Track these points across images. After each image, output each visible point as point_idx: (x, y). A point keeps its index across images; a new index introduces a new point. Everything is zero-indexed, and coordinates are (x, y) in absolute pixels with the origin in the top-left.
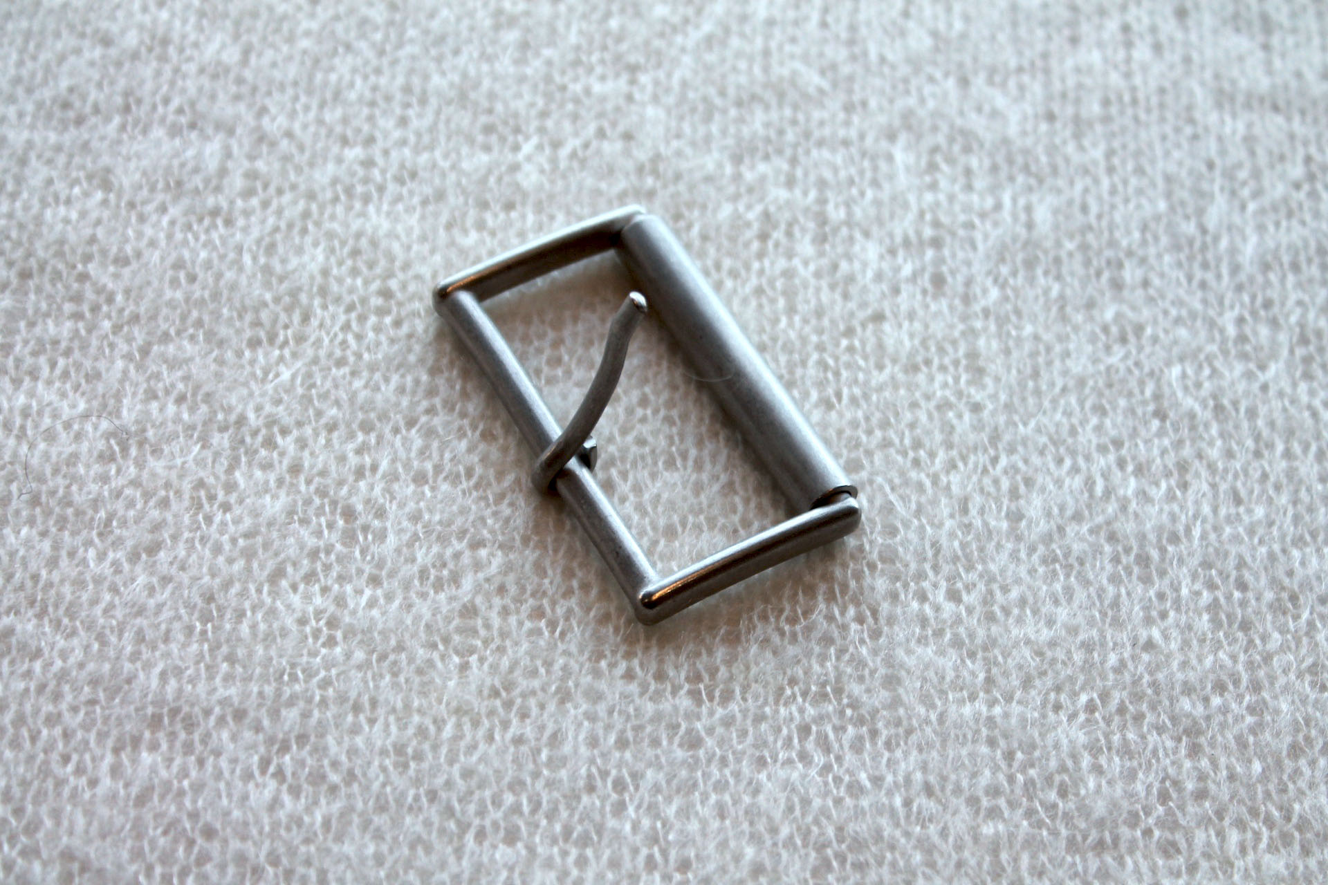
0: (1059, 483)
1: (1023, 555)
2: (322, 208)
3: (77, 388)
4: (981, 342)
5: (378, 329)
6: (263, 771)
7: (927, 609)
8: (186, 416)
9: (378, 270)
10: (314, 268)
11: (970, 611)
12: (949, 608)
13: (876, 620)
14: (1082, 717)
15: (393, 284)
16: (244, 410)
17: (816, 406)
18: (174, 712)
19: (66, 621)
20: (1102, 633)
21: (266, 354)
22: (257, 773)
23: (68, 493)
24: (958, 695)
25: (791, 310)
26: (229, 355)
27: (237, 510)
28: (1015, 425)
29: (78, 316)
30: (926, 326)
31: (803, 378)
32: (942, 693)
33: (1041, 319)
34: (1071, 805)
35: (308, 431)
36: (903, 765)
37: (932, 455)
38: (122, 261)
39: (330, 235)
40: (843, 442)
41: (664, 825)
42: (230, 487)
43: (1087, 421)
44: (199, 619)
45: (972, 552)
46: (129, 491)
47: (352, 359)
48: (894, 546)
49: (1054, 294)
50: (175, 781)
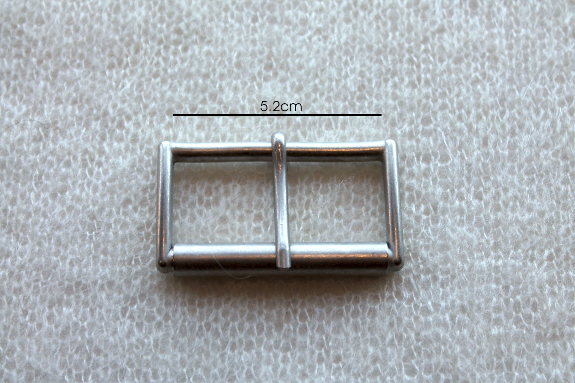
0: (537, 125)
1: (516, 170)
3: (21, 98)
4: (497, 42)
5: (175, 53)
6: (124, 315)
7: (463, 203)
8: (77, 112)
9: (174, 18)
10: (140, 19)
11: (486, 205)
12: (475, 203)
13: (436, 213)
14: (546, 263)
15: (182, 25)
16: (107, 107)
17: (407, 87)
18: (78, 284)
19: (21, 234)
20: (557, 213)
21: (117, 73)
22: (120, 316)
23: (19, 162)
24: (479, 255)
25: (394, 28)
26: (98, 74)
27: (105, 166)
28: (514, 91)
29: (18, 56)
30: (467, 34)
31: (400, 70)
32: (471, 254)
33: (530, 25)
34: (539, 315)
35: (140, 116)
36: (451, 297)
37: (468, 113)
38: (40, 22)
40: (421, 108)
41: (327, 338)
42: (102, 152)
43: (553, 87)
44: (88, 230)
45: (488, 170)
46: (50, 158)
47: (162, 73)
48: (447, 167)
49: (537, 9)
50: (80, 323)
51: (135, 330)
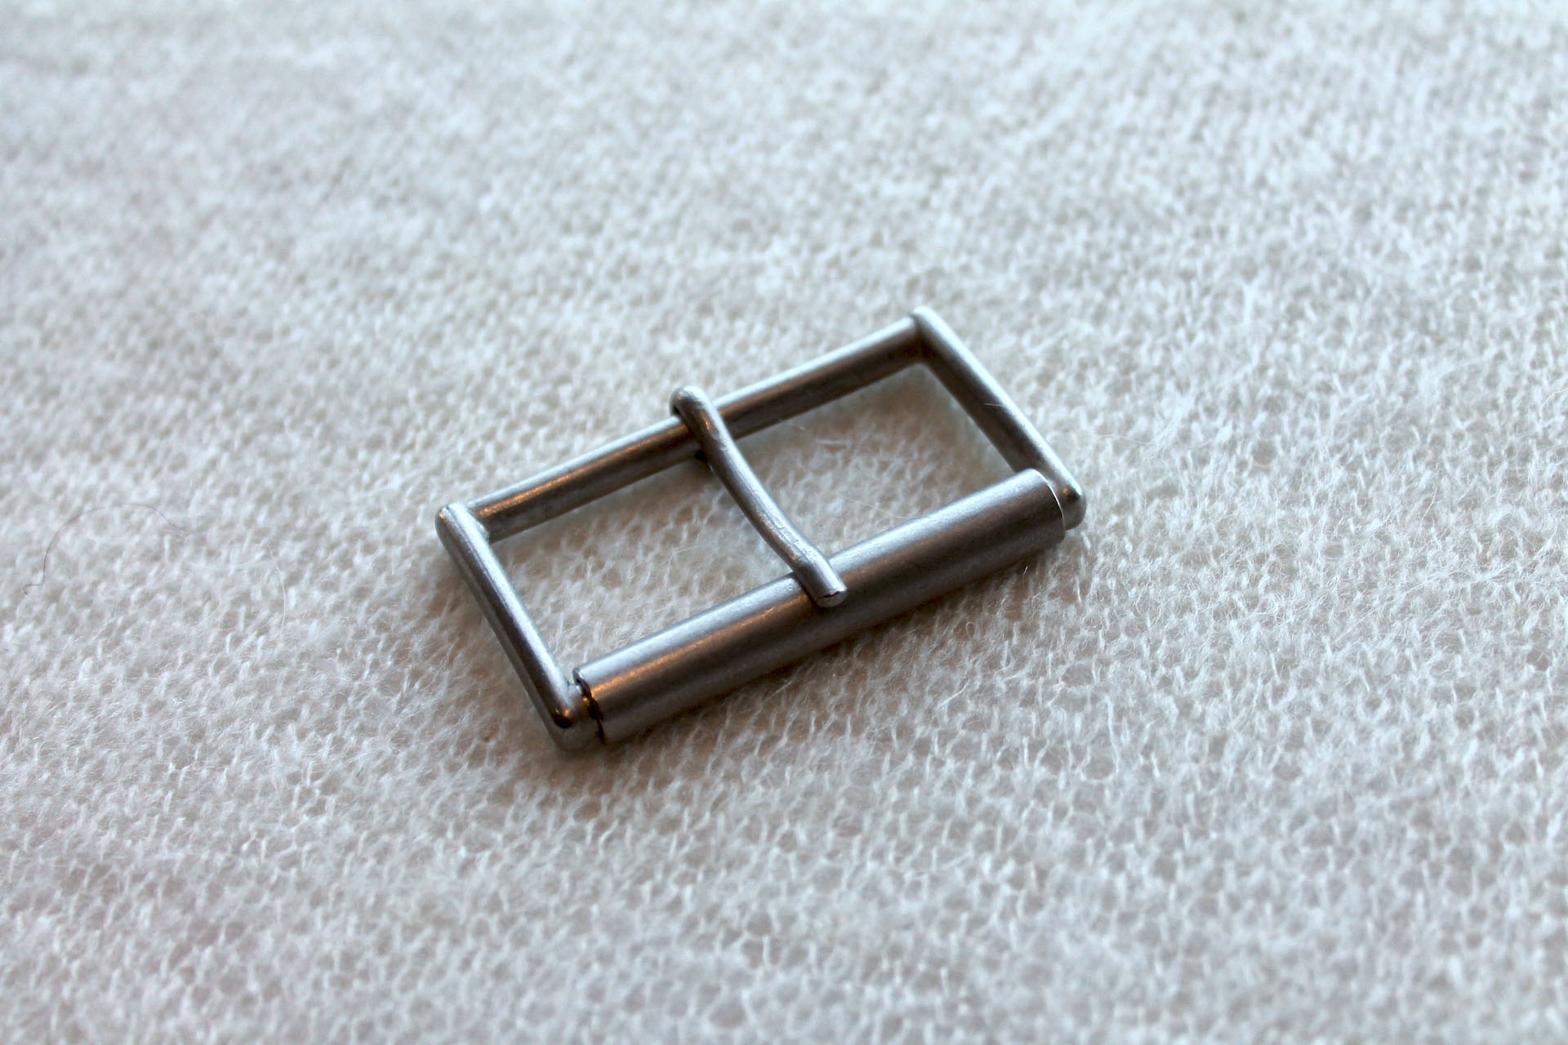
0: (1364, 734)
1: (1284, 826)
2: (513, 300)
3: (156, 474)
4: (1303, 537)
5: (526, 440)
6: (173, 965)
7: (1120, 882)
8: (261, 519)
9: (553, 374)
10: (477, 365)
11: (1182, 894)
12: (1152, 885)
13: (1041, 885)
15: (565, 391)
16: (331, 519)
18: (101, 870)
20: (1371, 956)
21: (383, 458)
22: (164, 965)
23: (92, 591)
24: (1130, 1011)
26: (341, 453)
27: (275, 634)
28: (1322, 648)
29: (191, 395)
30: (1232, 508)
32: (1108, 1006)
37: (1190, 674)
38: (265, 337)
39: (512, 331)
42: (278, 606)
43: (1428, 655)
44: (175, 760)
45: (1209, 812)
46: (161, 597)
47: (482, 473)
48: (1101, 788)
49: (1422, 483)
50: (64, 961)
51: (186, 1003)
